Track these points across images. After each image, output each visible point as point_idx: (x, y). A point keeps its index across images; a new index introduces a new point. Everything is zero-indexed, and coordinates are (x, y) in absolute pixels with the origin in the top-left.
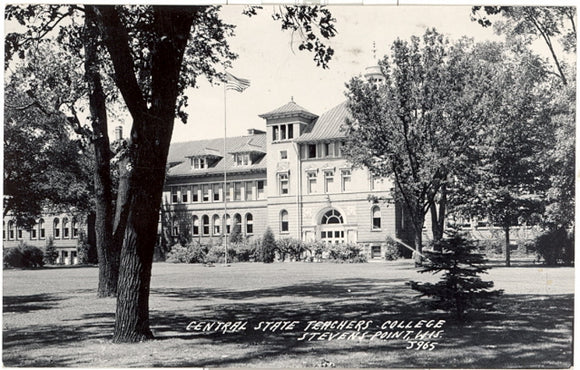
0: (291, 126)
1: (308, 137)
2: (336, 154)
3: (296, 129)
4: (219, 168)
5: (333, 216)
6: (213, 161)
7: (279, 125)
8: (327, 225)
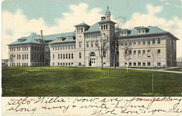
0: (82, 29)
1: (87, 32)
2: (94, 36)
3: (83, 30)
4: (66, 41)
5: (93, 54)
6: (64, 39)
7: (79, 28)
8: (92, 56)
